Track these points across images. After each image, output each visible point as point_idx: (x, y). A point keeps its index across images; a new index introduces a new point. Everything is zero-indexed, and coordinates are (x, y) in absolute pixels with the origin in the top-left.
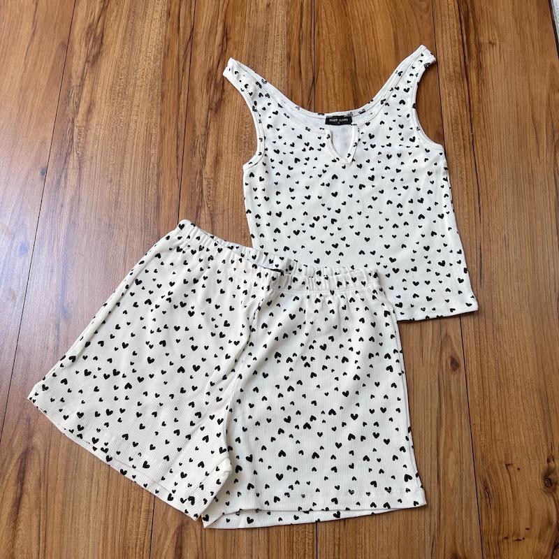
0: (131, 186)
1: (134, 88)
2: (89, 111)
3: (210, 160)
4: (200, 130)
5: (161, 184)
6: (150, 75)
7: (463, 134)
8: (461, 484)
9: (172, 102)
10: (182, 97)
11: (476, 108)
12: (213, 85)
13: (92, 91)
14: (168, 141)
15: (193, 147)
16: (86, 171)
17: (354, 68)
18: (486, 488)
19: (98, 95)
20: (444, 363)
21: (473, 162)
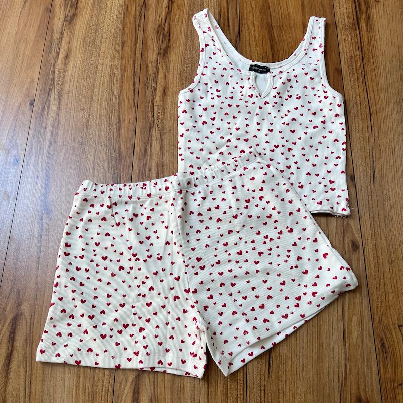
0: (98, 113)
1: (101, 39)
2: (67, 57)
3: (159, 92)
4: (151, 70)
5: (122, 111)
6: (113, 30)
7: (356, 69)
8: (363, 341)
9: (130, 50)
10: (138, 46)
11: (366, 50)
12: (161, 36)
13: (69, 43)
14: (127, 78)
15: (146, 83)
16: (64, 102)
17: (270, 21)
18: (383, 345)
19: (74, 46)
20: (346, 246)
21: (365, 90)
